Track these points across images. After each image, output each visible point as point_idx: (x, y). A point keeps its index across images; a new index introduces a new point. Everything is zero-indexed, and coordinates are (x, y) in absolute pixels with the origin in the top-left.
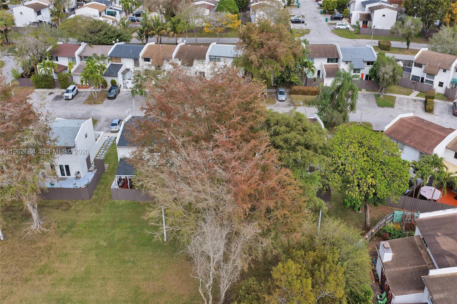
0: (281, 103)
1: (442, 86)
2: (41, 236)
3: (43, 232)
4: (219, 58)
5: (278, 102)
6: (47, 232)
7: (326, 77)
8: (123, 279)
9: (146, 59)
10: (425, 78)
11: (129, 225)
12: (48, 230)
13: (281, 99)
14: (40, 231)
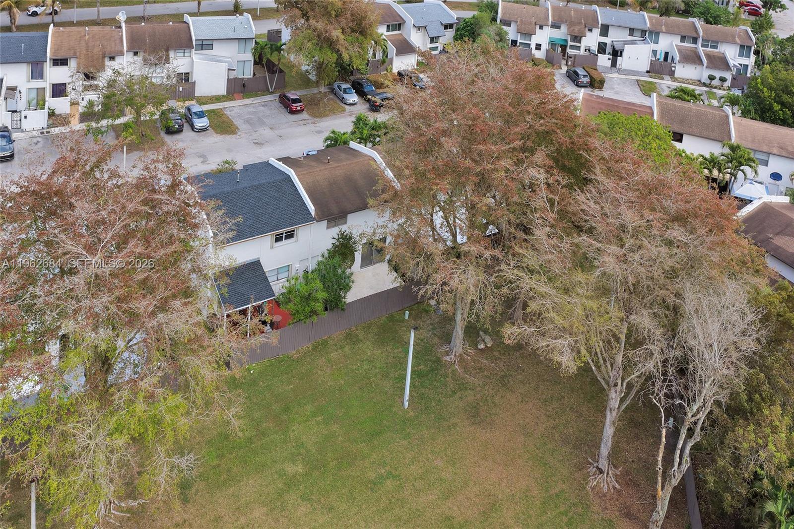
0: (352, 107)
1: (540, 49)
2: (136, 522)
3: (129, 510)
4: (210, 42)
5: (347, 107)
6: (143, 506)
7: (397, 55)
8: (405, 518)
9: (57, 60)
10: (519, 41)
11: (309, 408)
12: (141, 501)
13: (351, 102)
14: (122, 512)
